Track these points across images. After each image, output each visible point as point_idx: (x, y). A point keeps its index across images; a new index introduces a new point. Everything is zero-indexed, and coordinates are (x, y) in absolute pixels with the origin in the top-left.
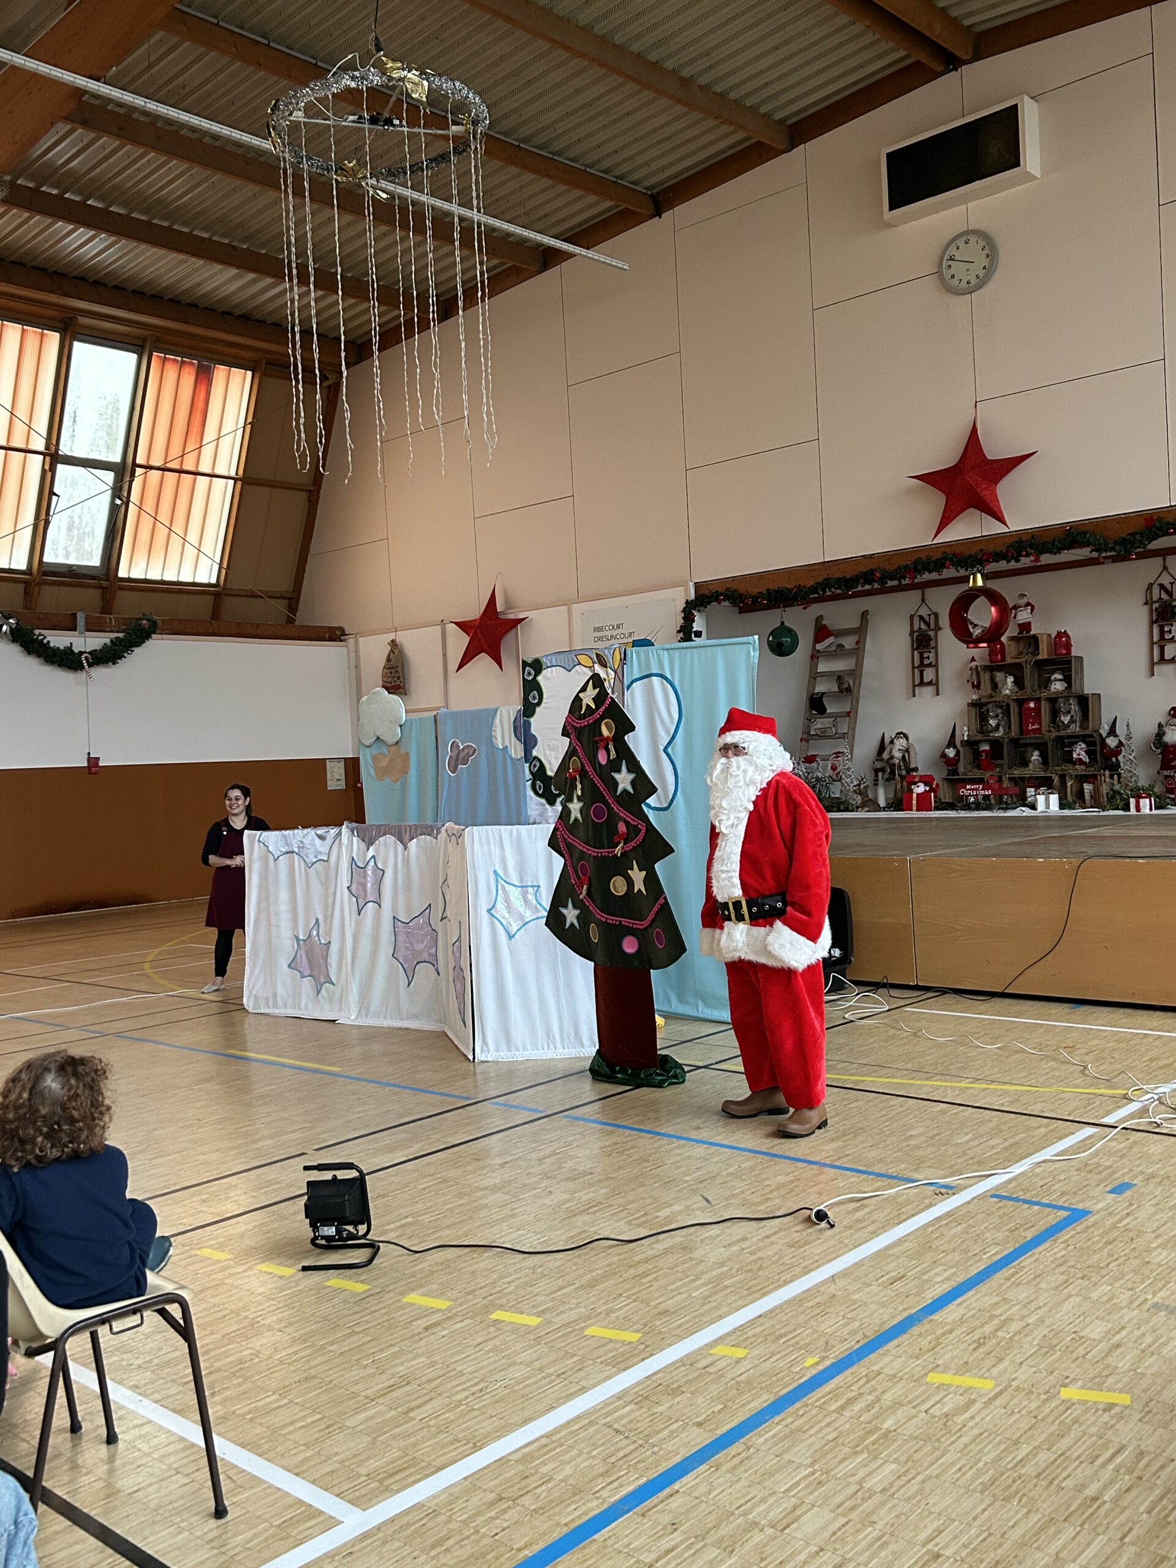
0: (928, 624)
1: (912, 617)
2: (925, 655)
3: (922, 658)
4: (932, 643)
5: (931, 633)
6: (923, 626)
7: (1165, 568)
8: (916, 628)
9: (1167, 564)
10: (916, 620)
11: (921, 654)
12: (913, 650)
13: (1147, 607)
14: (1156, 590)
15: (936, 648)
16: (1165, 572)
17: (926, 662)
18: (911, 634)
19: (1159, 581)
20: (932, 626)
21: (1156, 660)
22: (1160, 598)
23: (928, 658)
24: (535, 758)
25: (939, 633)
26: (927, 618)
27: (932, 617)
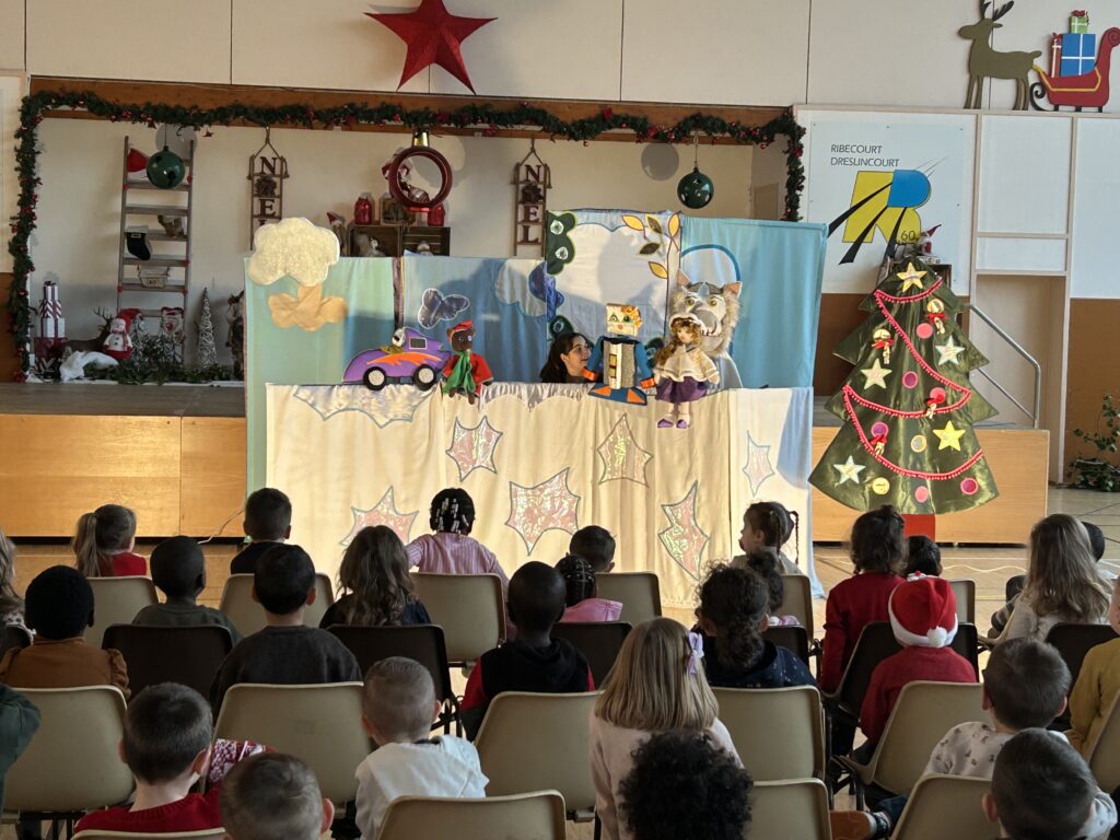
0: (273, 170)
1: (252, 158)
2: (268, 203)
3: (263, 207)
4: (277, 192)
5: (276, 180)
6: (267, 171)
7: (533, 150)
8: (258, 169)
9: (535, 146)
10: (258, 162)
11: (263, 202)
12: (253, 196)
13: (513, 186)
14: (523, 170)
15: (280, 197)
16: (533, 154)
17: (268, 211)
18: (250, 177)
19: (527, 163)
20: (277, 171)
21: (519, 239)
22: (527, 180)
23: (271, 207)
24: (560, 317)
25: (284, 180)
26: (271, 162)
27: (278, 162)
